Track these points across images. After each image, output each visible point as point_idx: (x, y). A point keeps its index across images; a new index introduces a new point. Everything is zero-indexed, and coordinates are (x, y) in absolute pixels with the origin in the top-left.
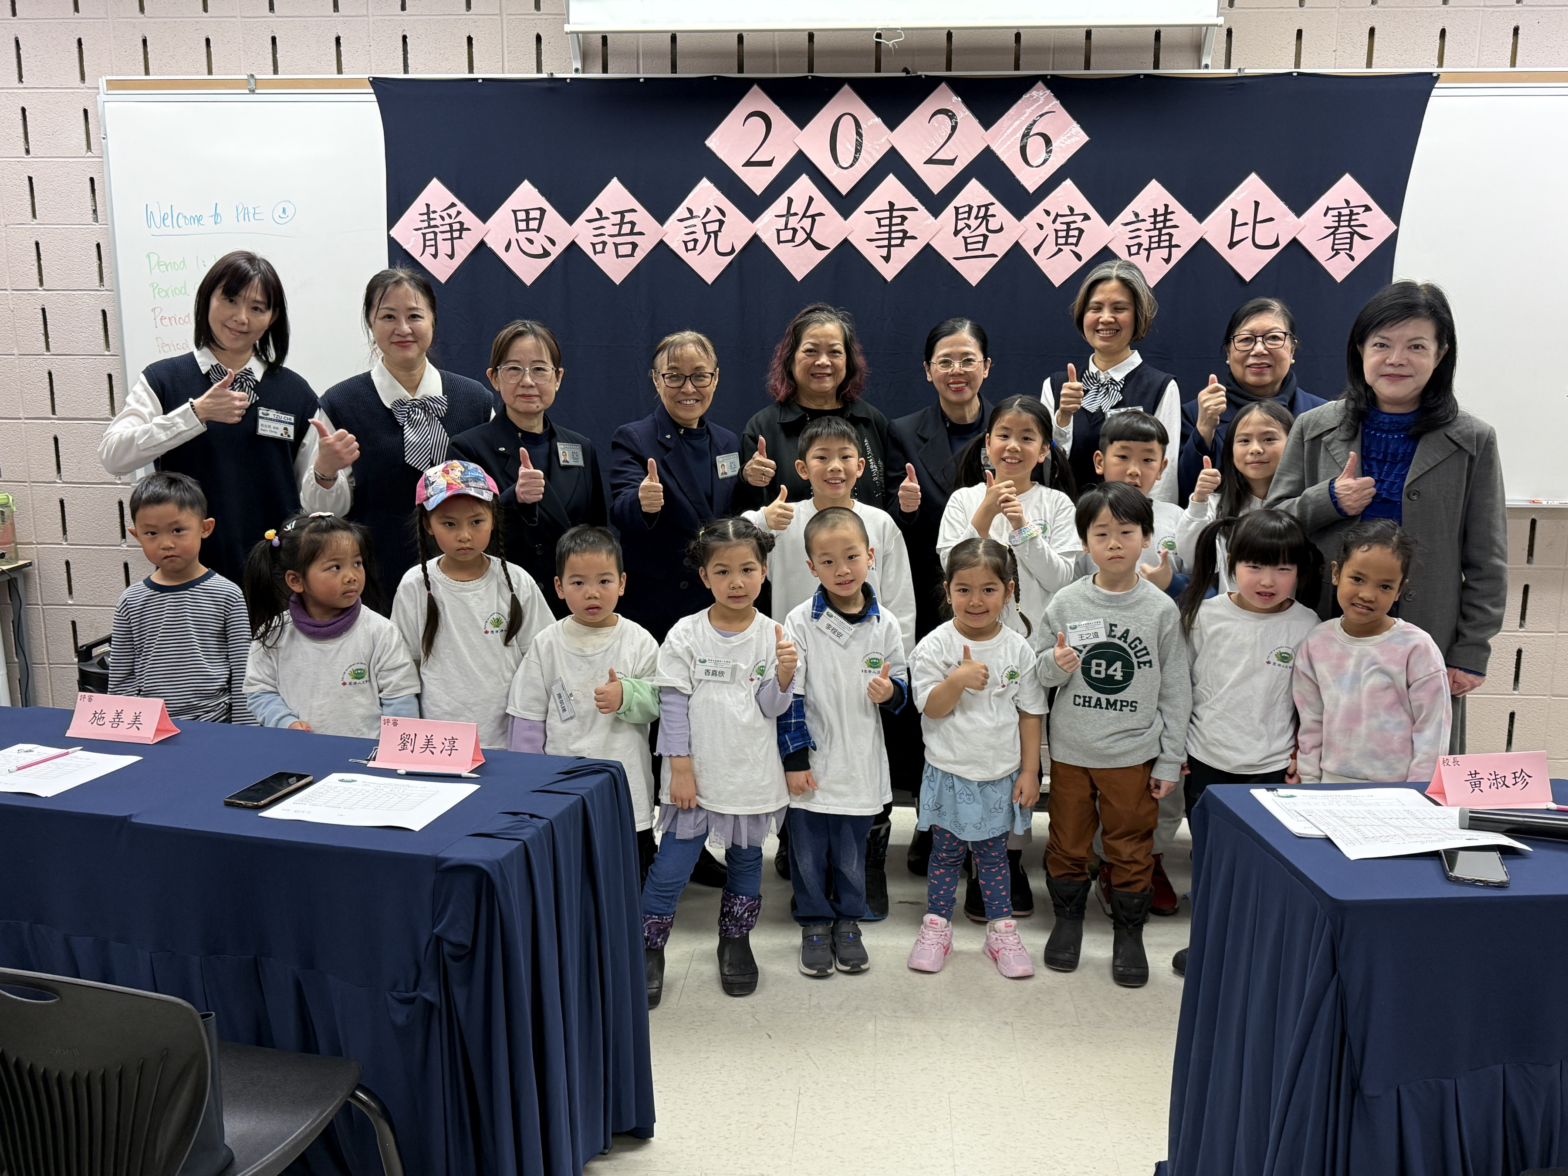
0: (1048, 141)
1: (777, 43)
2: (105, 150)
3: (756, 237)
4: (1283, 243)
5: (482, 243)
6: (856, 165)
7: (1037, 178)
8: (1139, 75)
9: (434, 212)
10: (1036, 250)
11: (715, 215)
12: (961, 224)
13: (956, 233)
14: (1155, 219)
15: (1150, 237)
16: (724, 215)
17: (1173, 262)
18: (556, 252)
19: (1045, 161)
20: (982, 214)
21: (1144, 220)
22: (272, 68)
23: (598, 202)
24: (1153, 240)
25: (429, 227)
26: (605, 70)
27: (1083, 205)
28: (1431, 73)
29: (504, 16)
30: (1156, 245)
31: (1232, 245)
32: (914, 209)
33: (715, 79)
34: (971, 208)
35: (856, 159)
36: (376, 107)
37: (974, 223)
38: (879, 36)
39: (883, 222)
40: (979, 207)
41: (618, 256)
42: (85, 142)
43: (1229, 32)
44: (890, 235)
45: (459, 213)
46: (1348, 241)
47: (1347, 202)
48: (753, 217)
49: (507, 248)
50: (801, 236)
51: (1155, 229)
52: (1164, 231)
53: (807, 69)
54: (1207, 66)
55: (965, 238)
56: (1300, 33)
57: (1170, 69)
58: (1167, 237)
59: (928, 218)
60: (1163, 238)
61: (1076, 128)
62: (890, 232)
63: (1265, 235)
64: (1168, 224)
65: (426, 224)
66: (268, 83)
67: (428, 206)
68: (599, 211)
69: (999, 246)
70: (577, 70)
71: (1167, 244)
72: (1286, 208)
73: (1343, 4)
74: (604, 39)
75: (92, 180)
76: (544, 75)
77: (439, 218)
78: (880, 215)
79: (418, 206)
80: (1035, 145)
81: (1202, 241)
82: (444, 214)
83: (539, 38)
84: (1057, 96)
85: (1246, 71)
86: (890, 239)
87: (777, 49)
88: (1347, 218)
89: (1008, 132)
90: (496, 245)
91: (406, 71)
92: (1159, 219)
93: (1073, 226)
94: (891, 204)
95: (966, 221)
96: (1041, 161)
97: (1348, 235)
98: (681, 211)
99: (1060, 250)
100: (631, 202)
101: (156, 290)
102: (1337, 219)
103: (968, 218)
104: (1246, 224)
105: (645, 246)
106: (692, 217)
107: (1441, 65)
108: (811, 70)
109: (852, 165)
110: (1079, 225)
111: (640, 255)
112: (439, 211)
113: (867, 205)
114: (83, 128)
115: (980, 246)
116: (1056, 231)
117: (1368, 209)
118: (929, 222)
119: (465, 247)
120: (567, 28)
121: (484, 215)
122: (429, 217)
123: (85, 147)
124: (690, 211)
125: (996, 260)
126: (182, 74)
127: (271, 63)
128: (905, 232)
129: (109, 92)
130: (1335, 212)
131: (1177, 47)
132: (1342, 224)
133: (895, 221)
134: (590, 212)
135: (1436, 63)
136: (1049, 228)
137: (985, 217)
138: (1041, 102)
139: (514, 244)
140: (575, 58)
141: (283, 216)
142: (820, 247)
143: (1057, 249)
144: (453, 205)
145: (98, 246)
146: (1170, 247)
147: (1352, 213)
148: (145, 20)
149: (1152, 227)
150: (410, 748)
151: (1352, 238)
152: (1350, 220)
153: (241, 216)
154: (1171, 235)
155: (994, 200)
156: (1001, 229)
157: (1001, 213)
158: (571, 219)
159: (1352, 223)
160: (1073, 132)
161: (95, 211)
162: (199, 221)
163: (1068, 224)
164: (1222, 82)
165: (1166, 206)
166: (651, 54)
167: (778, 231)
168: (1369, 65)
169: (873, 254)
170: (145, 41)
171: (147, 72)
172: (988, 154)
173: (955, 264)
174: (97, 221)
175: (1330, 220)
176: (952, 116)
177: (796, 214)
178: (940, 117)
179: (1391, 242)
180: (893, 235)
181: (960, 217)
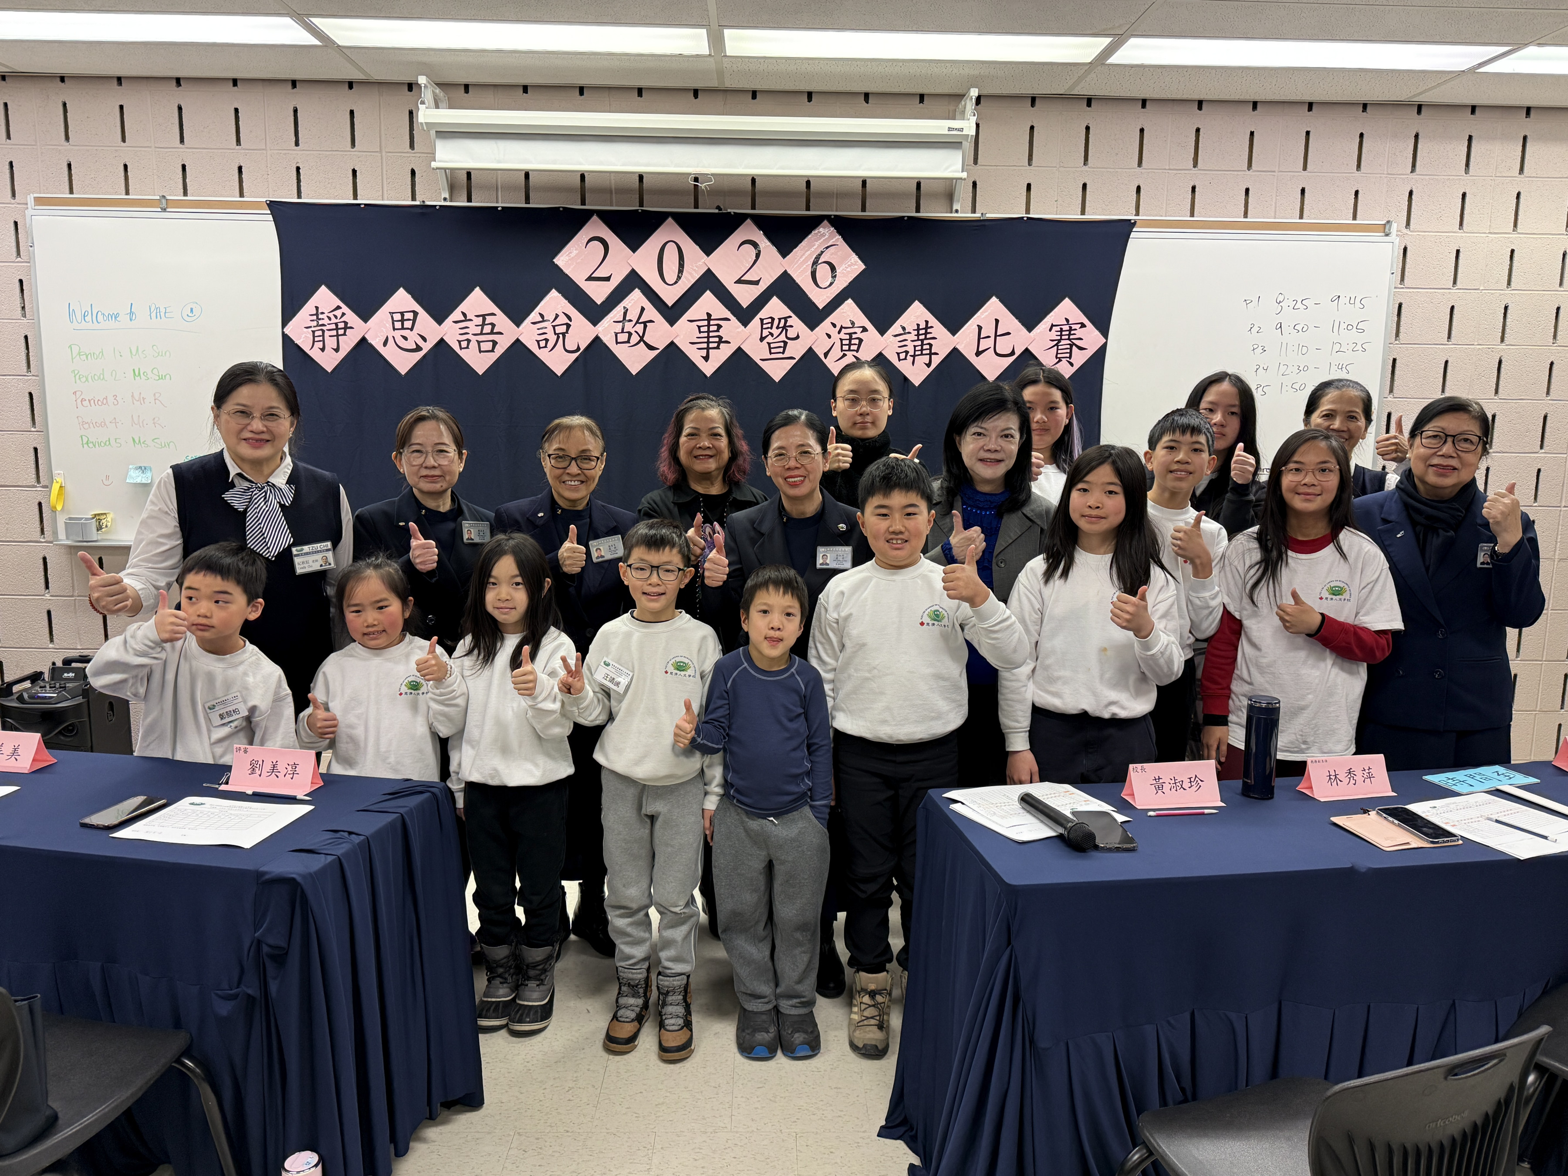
0: (833, 268)
1: (613, 182)
2: (32, 255)
3: (597, 339)
4: (1018, 352)
5: (364, 340)
6: (680, 282)
7: (825, 297)
8: (904, 217)
9: (323, 313)
10: (826, 355)
11: (563, 319)
12: (765, 333)
13: (762, 339)
14: (918, 332)
15: (915, 346)
16: (571, 321)
17: (933, 366)
18: (427, 347)
19: (831, 284)
20: (782, 325)
21: (909, 333)
22: (182, 191)
23: (462, 307)
24: (917, 348)
25: (318, 325)
26: (469, 200)
27: (861, 319)
28: (1130, 220)
29: (384, 154)
30: (919, 353)
31: (978, 353)
32: (727, 319)
33: (561, 209)
34: (773, 319)
35: (679, 278)
36: (272, 226)
37: (776, 332)
38: (696, 179)
39: (702, 329)
40: (780, 319)
41: (480, 351)
42: (15, 249)
43: (975, 184)
44: (708, 340)
45: (343, 314)
46: (1068, 351)
47: (1067, 320)
48: (595, 322)
49: (385, 343)
50: (635, 339)
51: (918, 340)
52: (925, 342)
53: (638, 204)
54: (957, 211)
55: (769, 344)
56: (1029, 186)
57: (933, 212)
58: (928, 347)
59: (738, 328)
60: (925, 347)
61: (854, 258)
62: (708, 337)
63: (1004, 346)
64: (929, 336)
65: (315, 323)
66: (178, 204)
67: (317, 308)
68: (464, 314)
69: (796, 350)
70: (445, 199)
71: (928, 352)
72: (1020, 324)
73: (1062, 164)
74: (469, 174)
75: (21, 281)
76: (417, 203)
77: (327, 319)
78: (700, 323)
79: (308, 308)
80: (823, 271)
81: (955, 350)
82: (331, 315)
83: (413, 172)
84: (839, 233)
85: (988, 215)
86: (708, 342)
87: (613, 187)
88: (1067, 333)
89: (802, 260)
90: (376, 342)
91: (299, 196)
92: (922, 332)
93: (854, 336)
94: (709, 315)
95: (769, 330)
96: (828, 284)
97: (1069, 346)
98: (534, 316)
99: (845, 355)
100: (492, 307)
101: (77, 377)
102: (1059, 333)
103: (771, 328)
104: (989, 337)
105: (504, 344)
106: (543, 321)
107: (1137, 214)
108: (641, 205)
109: (676, 283)
110: (859, 335)
111: (500, 350)
112: (326, 312)
113: (689, 315)
114: (14, 237)
115: (781, 350)
116: (841, 340)
117: (1083, 325)
118: (739, 330)
119: (348, 343)
120: (434, 165)
121: (365, 315)
122: (317, 318)
123: (15, 254)
124: (542, 316)
125: (794, 362)
126: (103, 194)
127: (181, 186)
128: (720, 337)
129: (36, 207)
130: (1058, 328)
131: (934, 195)
132: (1063, 337)
133: (712, 328)
134: (456, 315)
135: (1134, 212)
136: (836, 337)
137: (785, 327)
138: (827, 237)
139: (391, 340)
140: (444, 190)
141: (190, 315)
142: (651, 348)
143: (842, 354)
144: (338, 308)
145: (26, 337)
146: (931, 354)
147: (1071, 329)
148: (69, 147)
149: (916, 338)
150: (258, 772)
151: (1071, 349)
152: (1069, 335)
153: (153, 315)
154: (931, 345)
155: (792, 314)
156: (798, 337)
157: (797, 325)
158: (440, 320)
159: (1071, 337)
160: (852, 261)
161: (23, 308)
162: (115, 318)
163: (850, 334)
164: (968, 224)
165: (927, 322)
166: (508, 188)
167: (616, 334)
168: (1083, 212)
169: (695, 355)
170: (69, 166)
171: (71, 192)
172: (785, 276)
173: (760, 363)
174: (25, 317)
175: (1054, 335)
176: (755, 245)
177: (630, 321)
178: (748, 247)
179: (1101, 352)
180: (711, 340)
181: (765, 326)
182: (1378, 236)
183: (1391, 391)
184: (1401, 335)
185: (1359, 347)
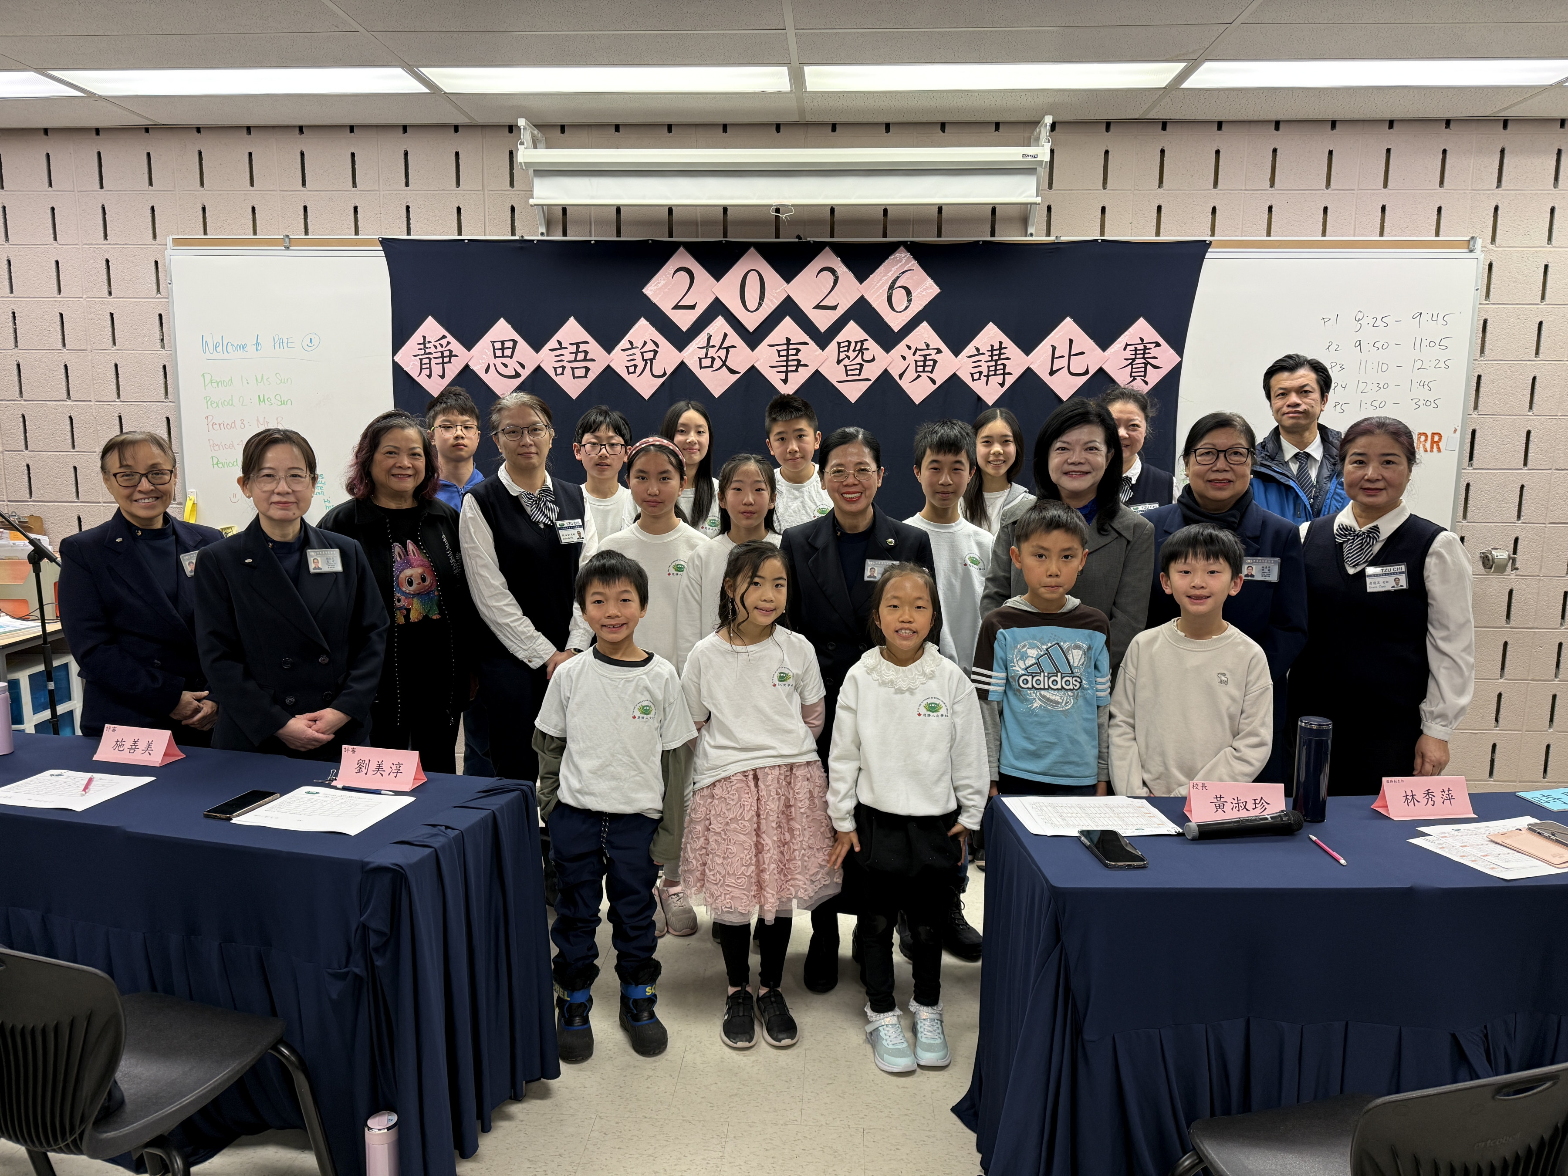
0: (908, 292)
1: (699, 215)
2: (170, 293)
3: (682, 364)
4: (1092, 372)
5: (467, 366)
6: (761, 309)
7: (900, 320)
8: (979, 241)
9: (429, 342)
10: (901, 376)
11: (650, 346)
12: (842, 356)
13: (839, 362)
14: (992, 353)
15: (989, 367)
16: (658, 347)
17: (1007, 386)
18: (525, 374)
19: (907, 308)
20: (858, 348)
21: (983, 354)
22: (304, 230)
23: (558, 336)
24: (991, 369)
25: (425, 354)
26: (565, 234)
27: (936, 341)
28: (1205, 241)
29: (486, 192)
30: (993, 373)
31: (1052, 373)
32: (805, 343)
33: (650, 242)
34: (850, 343)
35: (760, 304)
36: (383, 262)
37: (852, 355)
38: (778, 211)
39: (782, 353)
40: (856, 343)
41: (574, 377)
42: (155, 286)
43: (1049, 208)
44: (787, 363)
45: (449, 343)
46: (1143, 369)
47: (1142, 339)
48: (680, 349)
49: (487, 370)
50: (718, 363)
51: (992, 360)
52: (999, 362)
53: (722, 235)
54: (1031, 235)
55: (846, 366)
56: (1103, 209)
57: (1008, 236)
58: (1002, 367)
59: (816, 351)
60: (998, 367)
61: (930, 282)
62: (787, 361)
63: (1078, 365)
64: (1002, 356)
65: (422, 352)
66: (299, 242)
67: (424, 337)
68: (560, 343)
69: (872, 372)
70: (542, 234)
71: (1002, 372)
72: (1094, 344)
73: (1137, 188)
74: (564, 210)
75: (160, 316)
76: (517, 238)
77: (433, 348)
78: (780, 348)
79: (416, 338)
80: (899, 296)
81: (1029, 370)
82: (437, 344)
83: (513, 209)
84: (915, 258)
85: (1062, 238)
86: (787, 366)
87: (699, 219)
88: (1142, 352)
89: (878, 285)
90: (478, 368)
91: (409, 233)
92: (995, 353)
93: (929, 358)
94: (788, 340)
95: (846, 353)
96: (904, 307)
97: (1143, 365)
98: (624, 343)
99: (919, 376)
100: (584, 335)
101: (209, 403)
102: (1134, 352)
103: (848, 351)
104: (1063, 357)
105: (596, 370)
106: (632, 348)
107: (1213, 234)
108: (725, 236)
109: (757, 309)
110: (934, 357)
111: (592, 376)
112: (432, 341)
113: (770, 339)
114: (154, 275)
115: (857, 372)
116: (916, 361)
117: (1158, 345)
118: (817, 353)
119: (453, 370)
120: (532, 201)
121: (469, 345)
122: (425, 346)
123: (155, 291)
124: (631, 343)
125: (870, 383)
126: (233, 234)
127: (303, 226)
128: (799, 361)
129: (175, 248)
130: (1133, 348)
131: (1009, 220)
132: (1138, 356)
133: (791, 352)
134: (552, 343)
135: (1210, 233)
136: (911, 359)
137: (861, 350)
138: (904, 261)
139: (492, 368)
140: (541, 225)
141: (310, 345)
142: (733, 372)
143: (916, 375)
144: (444, 337)
145: (164, 367)
146: (1004, 374)
147: (1145, 348)
148: (205, 192)
149: (990, 359)
150: (364, 770)
151: (1146, 368)
152: (1144, 354)
153: (277, 345)
154: (1004, 365)
155: (868, 338)
156: (873, 359)
157: (873, 348)
158: (537, 348)
159: (1146, 356)
160: (928, 285)
161: (162, 340)
162: (243, 348)
163: (925, 356)
164: (1043, 247)
165: (1001, 343)
166: (601, 222)
167: (700, 359)
168: (1158, 234)
169: (774, 378)
170: (204, 209)
171: (205, 233)
172: (862, 301)
173: (837, 385)
174: (164, 348)
175: (1129, 354)
176: (833, 271)
177: (714, 346)
178: (825, 273)
179: (1176, 372)
180: (790, 363)
181: (842, 350)
182: (1462, 253)
183: (1476, 407)
184: (1486, 351)
185: (1442, 364)
